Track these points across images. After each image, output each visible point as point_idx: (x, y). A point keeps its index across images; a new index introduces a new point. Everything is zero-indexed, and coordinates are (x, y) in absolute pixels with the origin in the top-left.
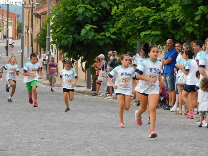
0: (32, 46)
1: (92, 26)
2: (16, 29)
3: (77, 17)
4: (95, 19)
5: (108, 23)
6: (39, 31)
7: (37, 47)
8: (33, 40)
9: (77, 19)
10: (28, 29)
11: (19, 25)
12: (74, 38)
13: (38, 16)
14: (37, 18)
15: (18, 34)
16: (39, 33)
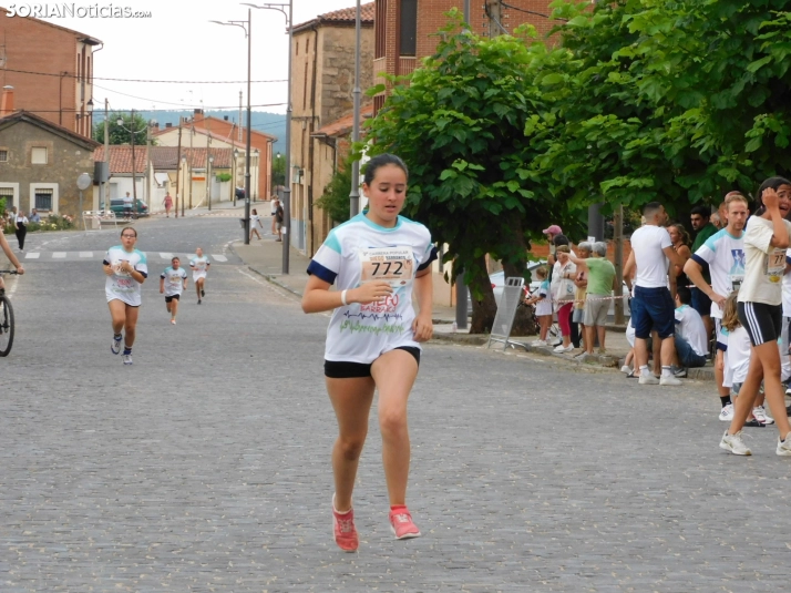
0: (311, 217)
1: (472, 166)
2: (269, 173)
3: (431, 141)
4: (477, 148)
5: (514, 157)
6: (330, 180)
7: (325, 220)
8: (314, 201)
9: (433, 147)
10: (301, 174)
11: (275, 163)
12: (425, 197)
13: (327, 140)
14: (324, 146)
15: (272, 186)
16: (330, 185)
